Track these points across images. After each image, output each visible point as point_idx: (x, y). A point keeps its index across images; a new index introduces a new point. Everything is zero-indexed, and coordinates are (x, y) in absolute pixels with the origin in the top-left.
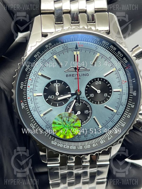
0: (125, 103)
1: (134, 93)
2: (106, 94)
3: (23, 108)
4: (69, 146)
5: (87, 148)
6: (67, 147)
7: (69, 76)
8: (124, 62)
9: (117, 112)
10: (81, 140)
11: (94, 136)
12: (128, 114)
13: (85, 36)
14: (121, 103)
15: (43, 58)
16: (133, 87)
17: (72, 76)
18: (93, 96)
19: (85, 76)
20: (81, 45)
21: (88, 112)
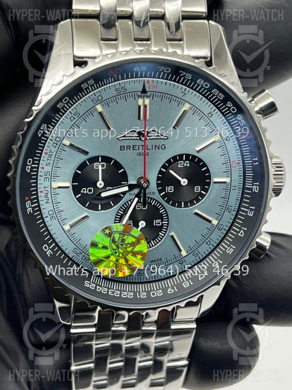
0: (235, 207)
1: (254, 186)
2: (198, 188)
3: (30, 213)
4: (119, 292)
5: (156, 295)
6: (115, 293)
7: (126, 148)
8: (237, 124)
9: (219, 224)
10: (145, 280)
12: (241, 229)
13: (163, 68)
14: (227, 206)
15: (76, 111)
16: (252, 174)
17: (131, 148)
19: (159, 149)
20: (153, 86)
21: (161, 222)
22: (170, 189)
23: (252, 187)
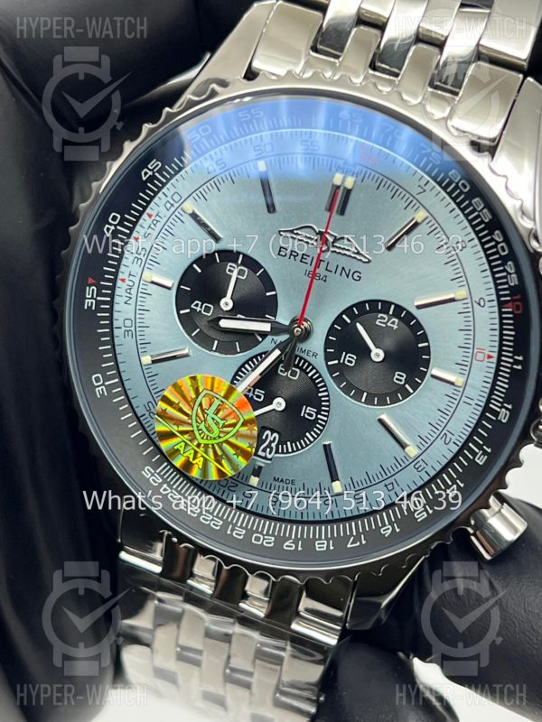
0: (459, 438)
1: (503, 410)
2: (402, 376)
3: (90, 308)
5: (260, 543)
7: (289, 253)
8: (504, 280)
9: (419, 459)
11: (305, 512)
13: (392, 128)
14: (445, 431)
15: (221, 157)
16: (507, 386)
17: (298, 258)
18: (351, 362)
19: (348, 276)
21: (314, 414)
22: (349, 359)
23: (498, 410)
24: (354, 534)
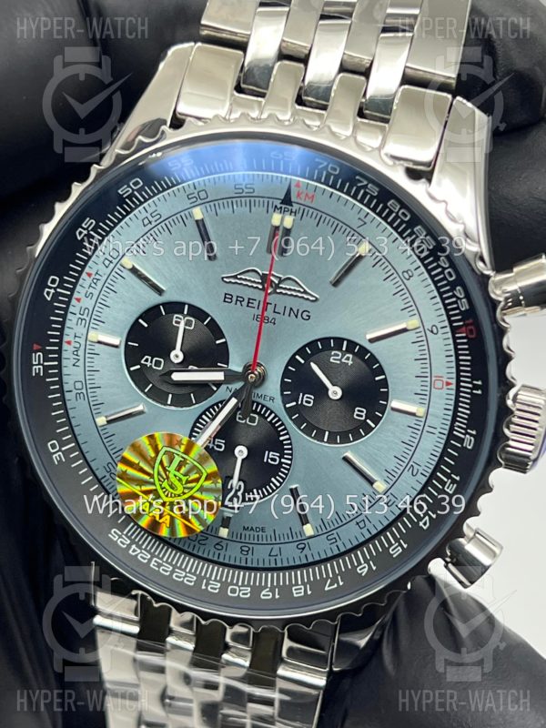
0: (426, 469)
1: (467, 436)
2: (362, 412)
3: (38, 374)
4: (171, 568)
5: (236, 595)
6: (162, 568)
7: (234, 299)
8: (455, 306)
9: (388, 493)
10: (226, 561)
11: (278, 558)
12: (426, 514)
14: (411, 463)
15: (155, 208)
16: (469, 412)
17: (245, 303)
18: (309, 402)
19: (296, 317)
20: (307, 195)
21: (278, 459)
22: (307, 399)
23: (463, 436)
24: (331, 576)
